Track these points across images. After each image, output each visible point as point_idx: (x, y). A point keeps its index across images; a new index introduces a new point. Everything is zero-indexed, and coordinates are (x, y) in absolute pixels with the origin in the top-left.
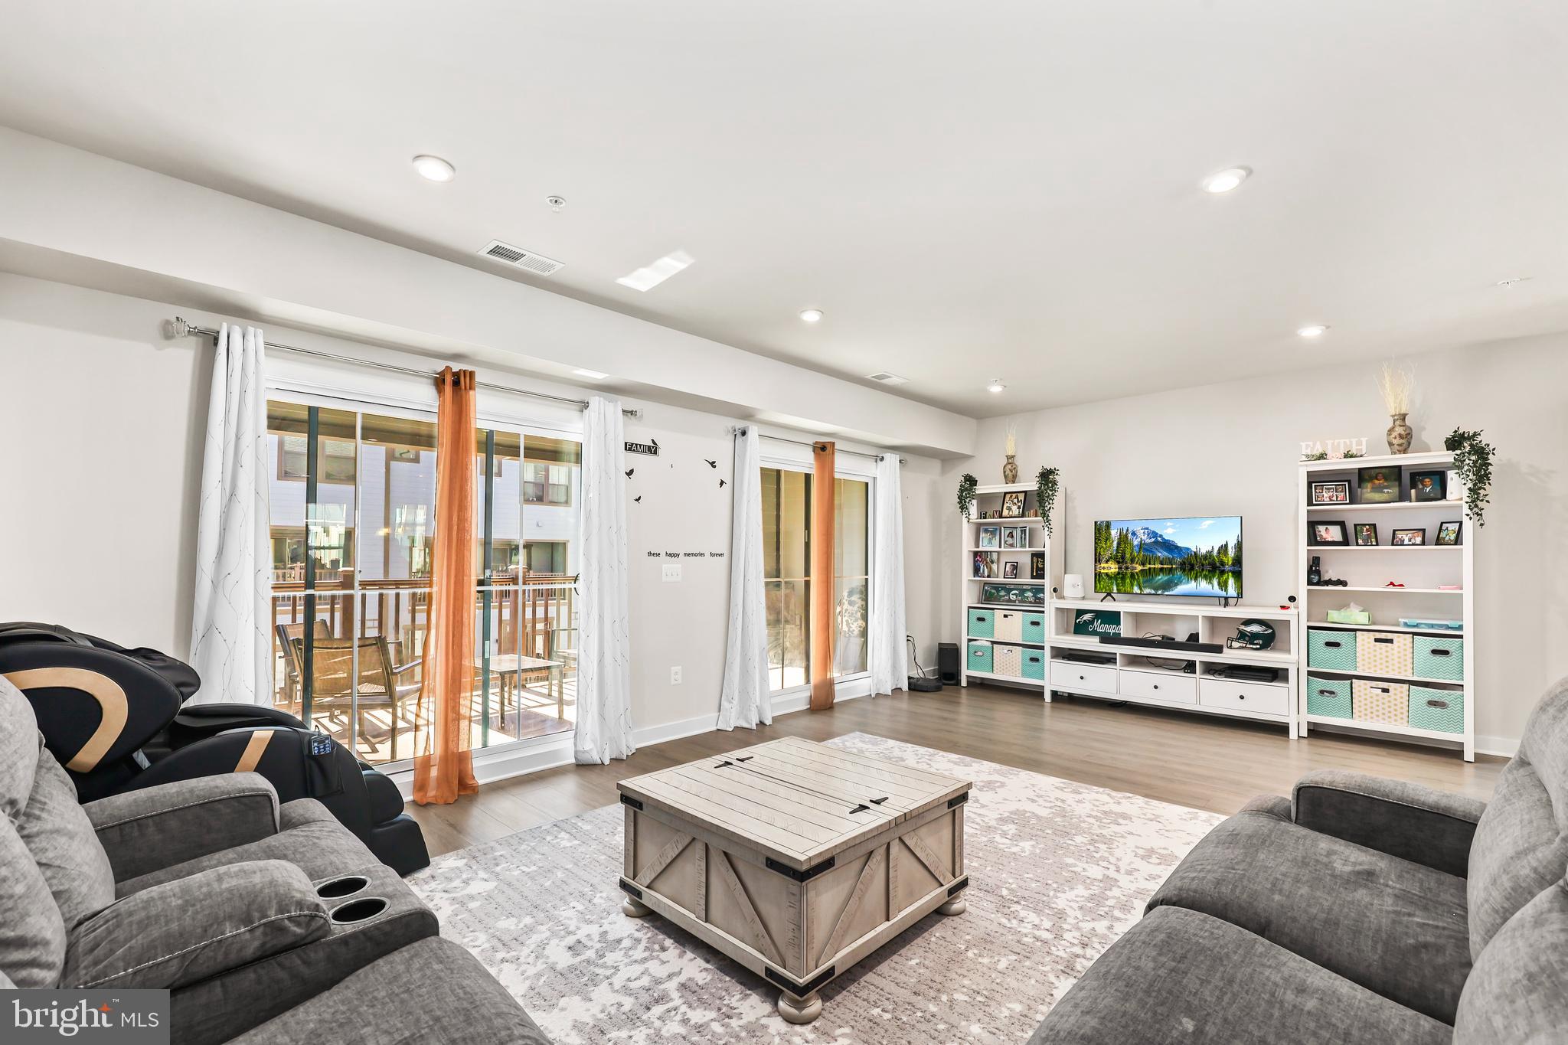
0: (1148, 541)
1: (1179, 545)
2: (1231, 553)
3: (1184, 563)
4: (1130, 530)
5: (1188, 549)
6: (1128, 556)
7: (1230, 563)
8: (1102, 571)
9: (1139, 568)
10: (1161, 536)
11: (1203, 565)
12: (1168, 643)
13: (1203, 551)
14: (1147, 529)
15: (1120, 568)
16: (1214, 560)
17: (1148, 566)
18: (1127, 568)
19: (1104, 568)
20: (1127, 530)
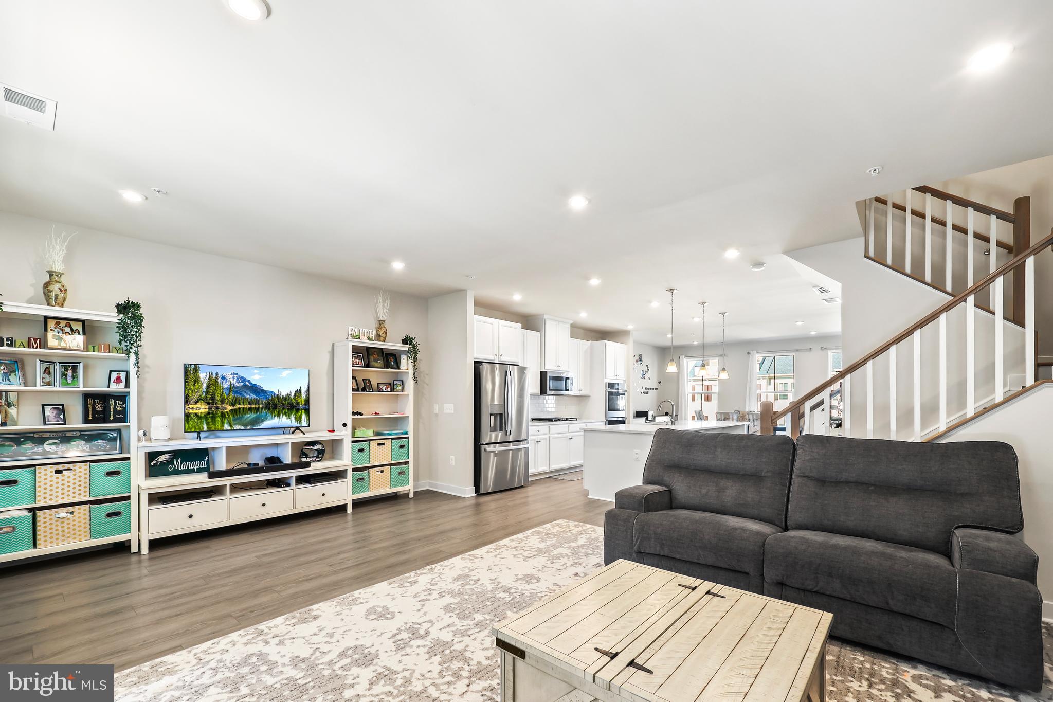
0: (237, 385)
1: (264, 389)
2: (304, 396)
3: (269, 404)
4: (220, 375)
5: (272, 392)
6: (218, 397)
7: (303, 403)
8: (191, 411)
9: (230, 408)
10: (249, 381)
11: (283, 405)
12: (253, 469)
13: (284, 394)
14: (237, 374)
15: (210, 408)
16: (292, 400)
17: (238, 406)
18: (217, 408)
19: (192, 409)
20: (217, 374)
